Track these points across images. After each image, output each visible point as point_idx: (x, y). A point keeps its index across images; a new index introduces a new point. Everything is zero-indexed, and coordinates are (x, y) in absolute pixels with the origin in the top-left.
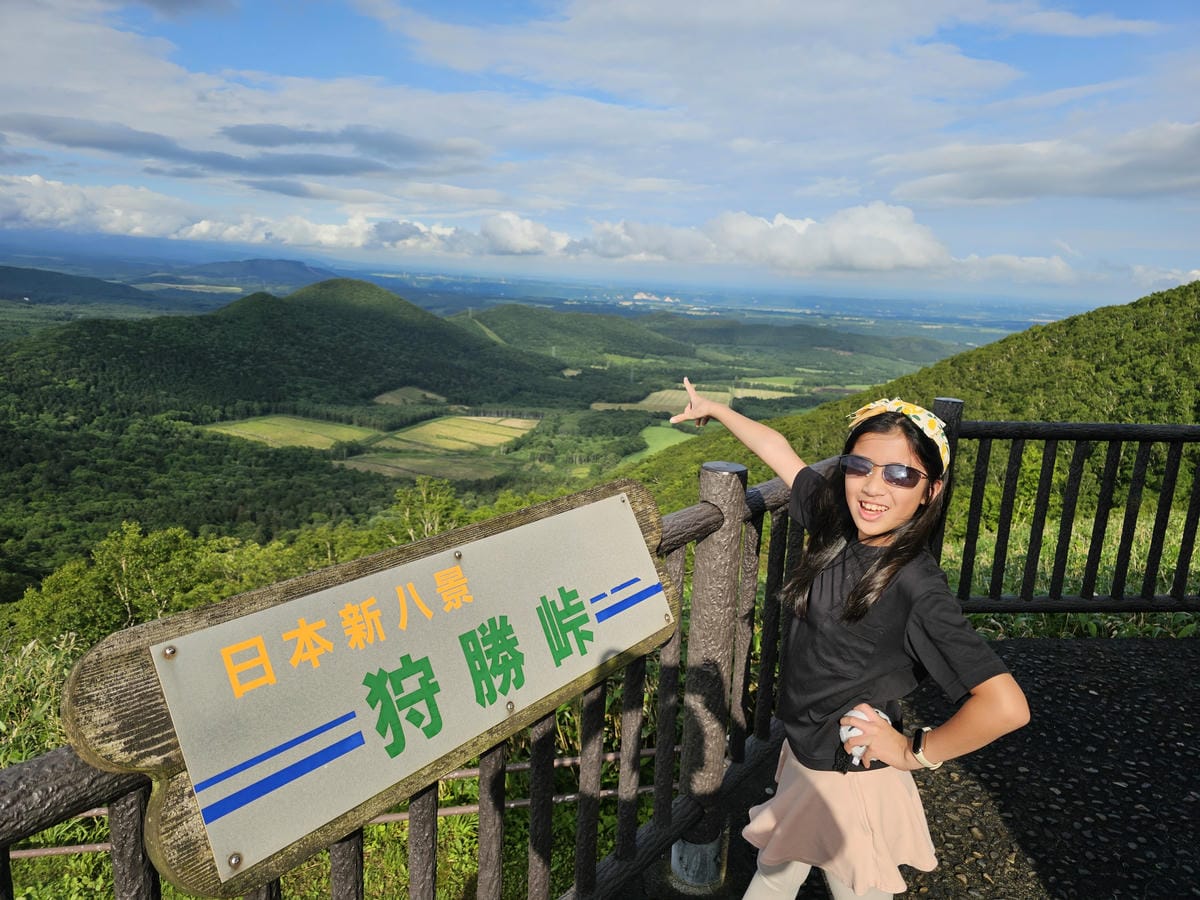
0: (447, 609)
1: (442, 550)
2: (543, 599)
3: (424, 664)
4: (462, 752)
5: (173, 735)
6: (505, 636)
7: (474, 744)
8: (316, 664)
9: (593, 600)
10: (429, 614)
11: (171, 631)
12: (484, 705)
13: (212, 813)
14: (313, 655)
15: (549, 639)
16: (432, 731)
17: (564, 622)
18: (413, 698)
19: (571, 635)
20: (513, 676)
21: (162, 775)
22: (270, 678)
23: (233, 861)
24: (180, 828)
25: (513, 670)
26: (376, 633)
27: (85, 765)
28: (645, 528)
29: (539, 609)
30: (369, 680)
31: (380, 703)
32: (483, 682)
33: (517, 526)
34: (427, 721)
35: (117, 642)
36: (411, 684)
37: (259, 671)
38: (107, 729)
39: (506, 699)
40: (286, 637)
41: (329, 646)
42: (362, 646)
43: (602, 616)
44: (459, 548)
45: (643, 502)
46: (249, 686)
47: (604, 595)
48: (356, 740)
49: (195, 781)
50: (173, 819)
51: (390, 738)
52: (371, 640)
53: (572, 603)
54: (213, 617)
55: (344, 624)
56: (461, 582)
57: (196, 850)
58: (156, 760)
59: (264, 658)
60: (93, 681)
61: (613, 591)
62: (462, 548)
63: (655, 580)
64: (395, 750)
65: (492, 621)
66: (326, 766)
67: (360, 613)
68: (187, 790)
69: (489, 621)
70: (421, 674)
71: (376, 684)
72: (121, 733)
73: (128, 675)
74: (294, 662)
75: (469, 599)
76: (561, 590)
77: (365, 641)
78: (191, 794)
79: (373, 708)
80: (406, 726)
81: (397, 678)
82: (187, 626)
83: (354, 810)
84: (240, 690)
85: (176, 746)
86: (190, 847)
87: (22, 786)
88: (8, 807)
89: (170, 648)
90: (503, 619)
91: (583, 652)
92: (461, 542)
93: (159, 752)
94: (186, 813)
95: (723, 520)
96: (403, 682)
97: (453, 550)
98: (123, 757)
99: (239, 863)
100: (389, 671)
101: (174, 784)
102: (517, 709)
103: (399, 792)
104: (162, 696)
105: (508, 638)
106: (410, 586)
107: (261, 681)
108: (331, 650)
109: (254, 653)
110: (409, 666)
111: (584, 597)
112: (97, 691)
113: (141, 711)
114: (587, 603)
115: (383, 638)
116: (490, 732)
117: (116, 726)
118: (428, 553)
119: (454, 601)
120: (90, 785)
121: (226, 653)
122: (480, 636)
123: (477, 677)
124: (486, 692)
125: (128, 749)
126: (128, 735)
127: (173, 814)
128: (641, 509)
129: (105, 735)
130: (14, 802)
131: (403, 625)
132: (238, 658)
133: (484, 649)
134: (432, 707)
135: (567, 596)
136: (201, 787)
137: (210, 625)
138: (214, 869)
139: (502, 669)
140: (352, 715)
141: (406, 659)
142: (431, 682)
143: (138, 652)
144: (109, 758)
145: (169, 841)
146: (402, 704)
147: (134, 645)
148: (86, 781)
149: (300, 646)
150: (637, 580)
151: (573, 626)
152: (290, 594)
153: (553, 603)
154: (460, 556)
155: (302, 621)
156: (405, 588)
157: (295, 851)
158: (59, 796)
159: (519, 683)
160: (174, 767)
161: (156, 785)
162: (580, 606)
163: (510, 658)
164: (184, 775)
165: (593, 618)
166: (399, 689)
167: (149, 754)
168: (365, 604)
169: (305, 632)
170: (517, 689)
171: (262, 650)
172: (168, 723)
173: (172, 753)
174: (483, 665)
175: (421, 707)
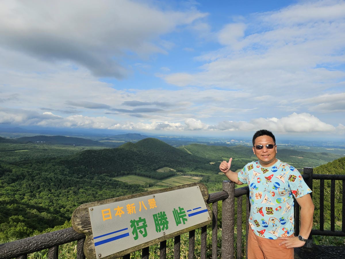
0: (150, 208)
1: (151, 195)
2: (174, 209)
3: (144, 220)
4: (152, 242)
5: (91, 226)
6: (164, 217)
7: (155, 241)
8: (120, 216)
9: (188, 211)
10: (146, 209)
11: (93, 205)
12: (158, 232)
13: (97, 244)
14: (120, 214)
15: (175, 219)
16: (145, 236)
17: (180, 215)
18: (141, 227)
19: (181, 219)
20: (165, 226)
21: (88, 235)
22: (111, 218)
23: (100, 255)
24: (90, 246)
25: (165, 225)
26: (134, 211)
27: (74, 231)
28: (204, 195)
29: (173, 211)
30: (131, 221)
31: (133, 227)
32: (158, 227)
33: (169, 191)
34: (144, 233)
35: (83, 206)
36: (141, 224)
37: (109, 216)
38: (79, 223)
39: (164, 231)
40: (115, 209)
41: (123, 212)
42: (131, 214)
43: (190, 215)
44: (154, 195)
45: (203, 188)
46: (106, 219)
47: (191, 210)
48: (127, 235)
49: (94, 237)
50: (89, 244)
51: (135, 236)
52: (133, 212)
53: (182, 211)
54: (101, 203)
55: (127, 208)
56: (155, 202)
57: (93, 252)
58: (87, 231)
59: (110, 214)
60: (78, 213)
61: (193, 210)
62: (155, 195)
63: (206, 208)
64: (136, 238)
65: (161, 212)
66: (120, 239)
67: (131, 206)
68: (92, 238)
69: (160, 212)
70: (143, 222)
71: (133, 222)
72: (81, 224)
73: (84, 213)
74: (116, 215)
75: (156, 207)
76: (179, 207)
77: (131, 213)
78: (93, 239)
79: (132, 228)
80: (139, 234)
81: (138, 222)
82: (96, 204)
83: (125, 250)
84: (104, 219)
85: (91, 229)
86: (92, 251)
87: (63, 233)
88: (60, 236)
89: (92, 208)
90: (164, 212)
91: (184, 223)
92: (155, 193)
93: (88, 229)
94: (91, 243)
95: (228, 196)
96: (139, 223)
97: (153, 195)
98: (81, 229)
99: (100, 256)
100: (136, 220)
101: (90, 236)
102: (166, 235)
103: (136, 248)
104: (90, 218)
105: (165, 217)
106: (142, 202)
107: (109, 218)
108: (124, 214)
109: (108, 212)
110: (141, 220)
111: (185, 210)
112: (78, 215)
113: (85, 220)
114: (186, 211)
115: (135, 213)
116: (159, 239)
117: (81, 223)
118: (147, 195)
119: (152, 207)
120: (75, 235)
121: (103, 211)
122: (158, 215)
123: (157, 225)
124: (158, 229)
125: (82, 228)
126: (82, 225)
127: (89, 243)
128: (203, 190)
129: (79, 224)
130: (61, 236)
131: (140, 210)
132: (105, 212)
133: (159, 219)
134: (145, 230)
135: (181, 209)
136: (95, 238)
137: (100, 205)
138: (96, 256)
139: (163, 224)
140: (127, 229)
141: (140, 218)
142: (145, 224)
143: (86, 208)
144: (79, 229)
145: (88, 248)
146: (138, 228)
147: (85, 207)
148: (74, 234)
149: (117, 212)
150: (200, 208)
151: (182, 217)
152: (116, 201)
153: (177, 210)
154: (154, 197)
155: (118, 207)
156: (141, 202)
157: (112, 256)
158: (69, 236)
159: (167, 228)
160: (90, 233)
161: (86, 237)
162: (184, 212)
163: (165, 222)
164: (92, 235)
165: (187, 216)
166: (138, 225)
167: (86, 229)
168: (132, 205)
169: (119, 209)
170: (166, 229)
171: (110, 211)
172: (90, 224)
173: (90, 230)
174: (158, 222)
175: (143, 230)
